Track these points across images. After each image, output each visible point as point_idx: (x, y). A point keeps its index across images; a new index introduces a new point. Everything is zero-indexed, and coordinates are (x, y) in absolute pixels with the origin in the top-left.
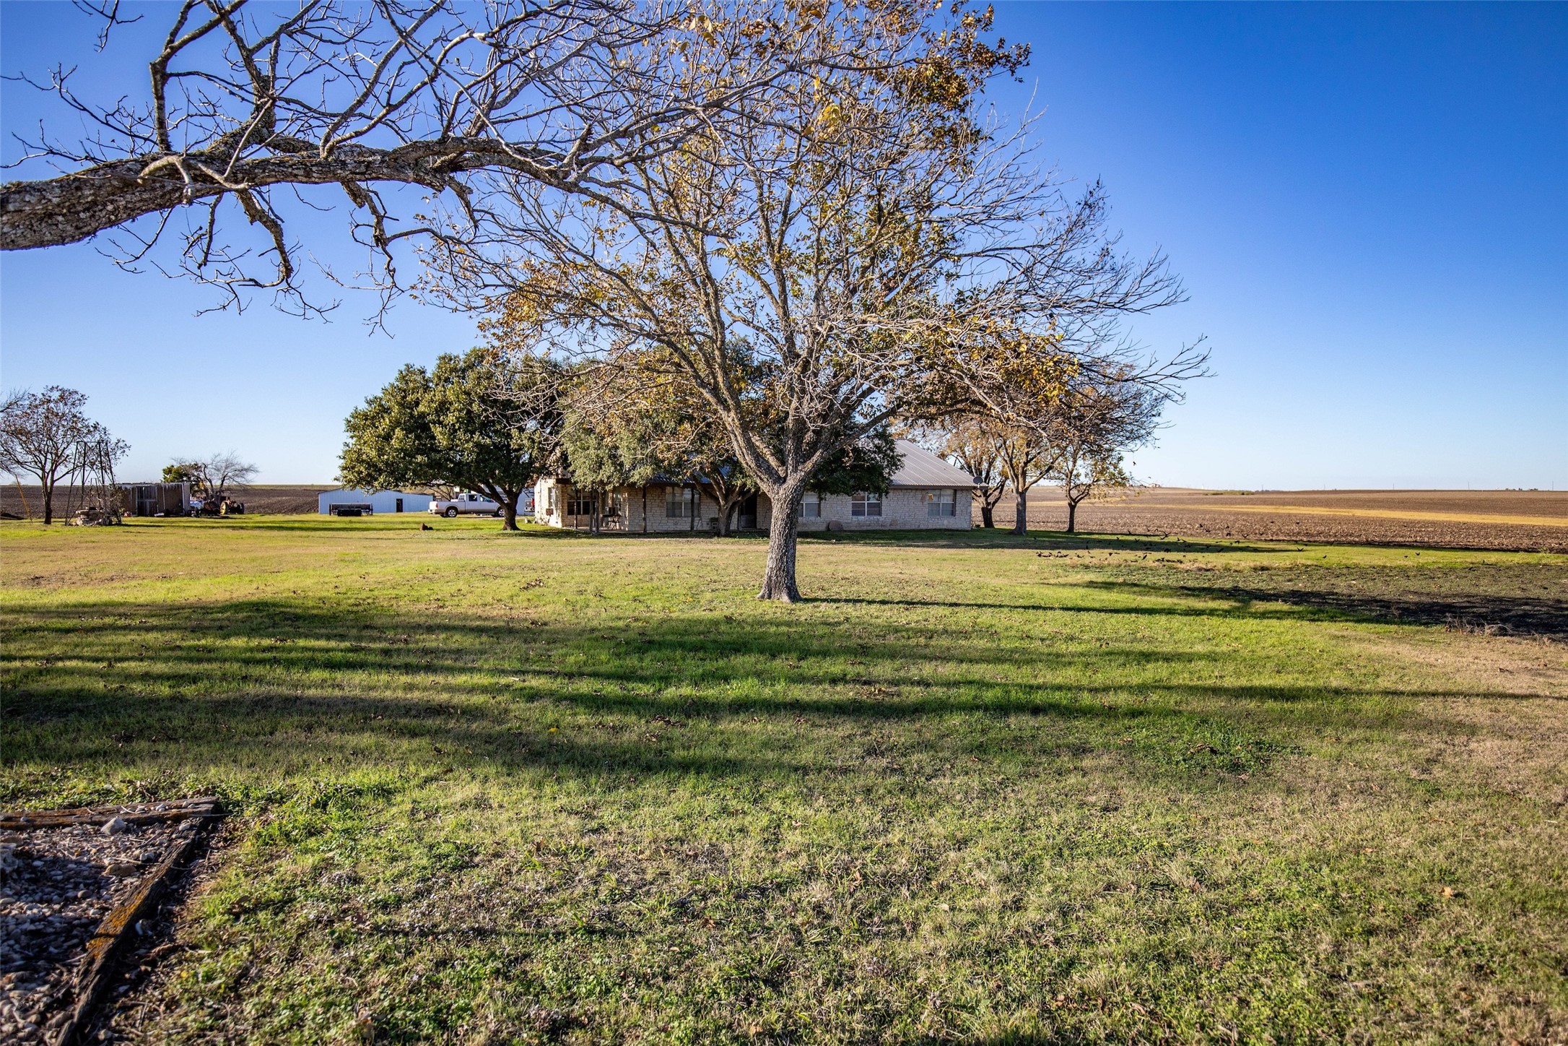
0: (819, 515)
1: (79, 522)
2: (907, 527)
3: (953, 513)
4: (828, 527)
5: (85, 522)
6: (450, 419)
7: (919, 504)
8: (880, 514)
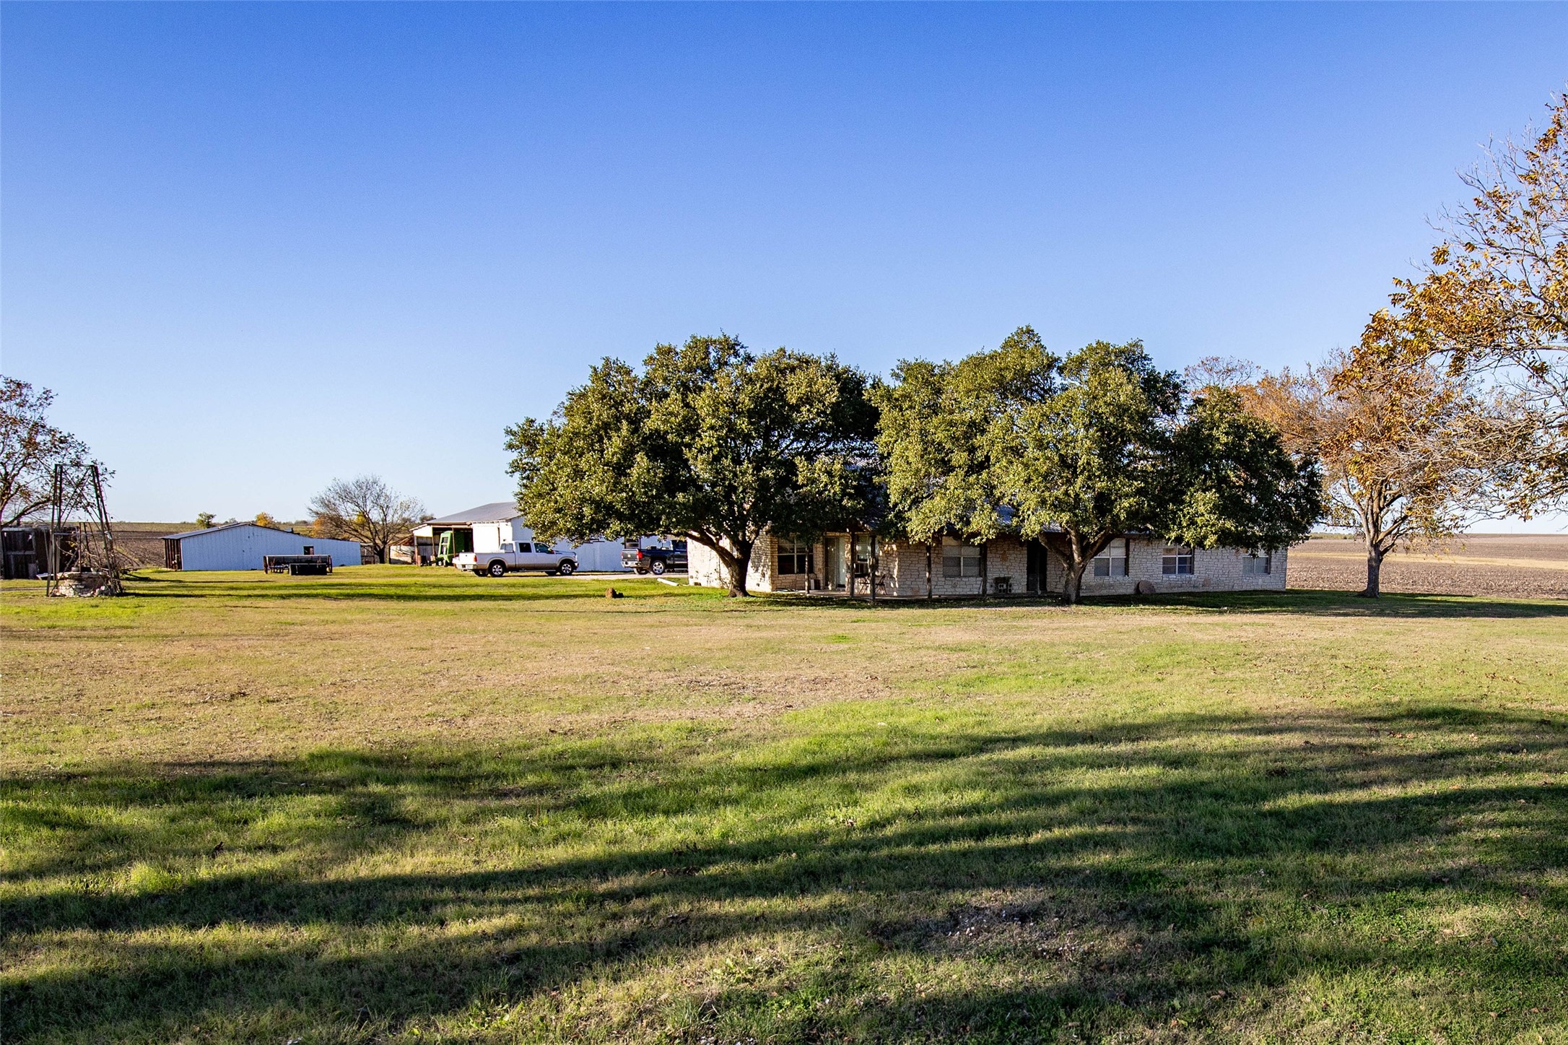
0: (1126, 572)
1: (70, 593)
2: (1220, 589)
3: (1267, 570)
4: (1137, 589)
5: (80, 592)
6: (707, 438)
7: (1233, 558)
8: (1192, 572)
